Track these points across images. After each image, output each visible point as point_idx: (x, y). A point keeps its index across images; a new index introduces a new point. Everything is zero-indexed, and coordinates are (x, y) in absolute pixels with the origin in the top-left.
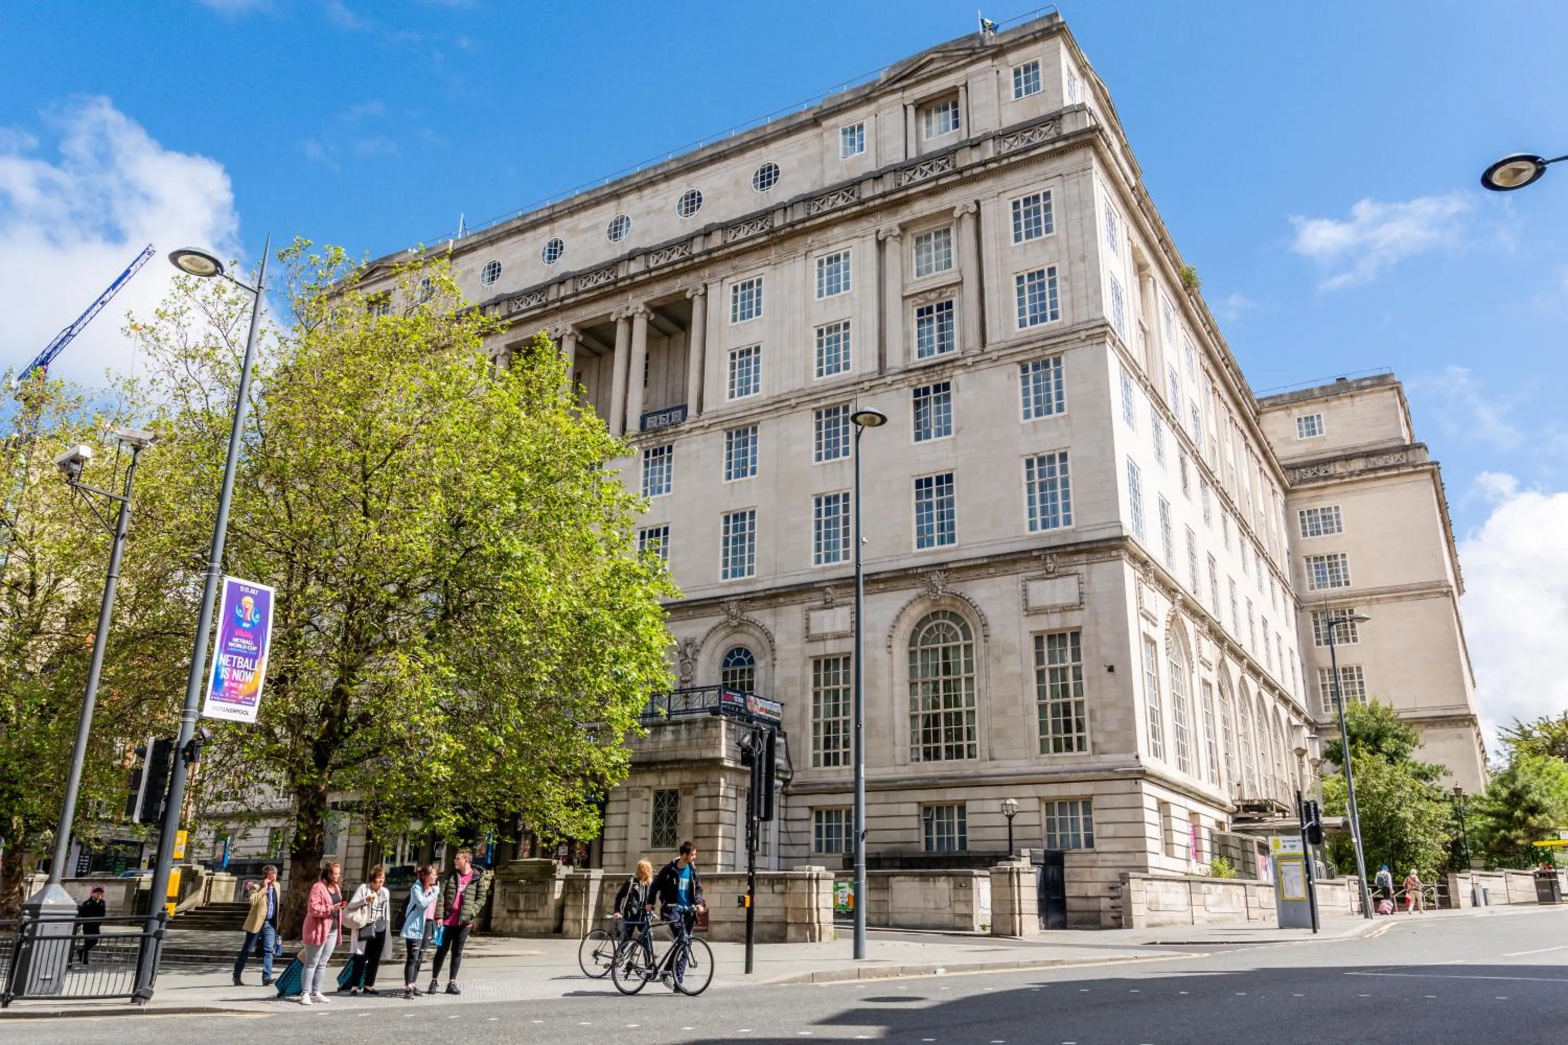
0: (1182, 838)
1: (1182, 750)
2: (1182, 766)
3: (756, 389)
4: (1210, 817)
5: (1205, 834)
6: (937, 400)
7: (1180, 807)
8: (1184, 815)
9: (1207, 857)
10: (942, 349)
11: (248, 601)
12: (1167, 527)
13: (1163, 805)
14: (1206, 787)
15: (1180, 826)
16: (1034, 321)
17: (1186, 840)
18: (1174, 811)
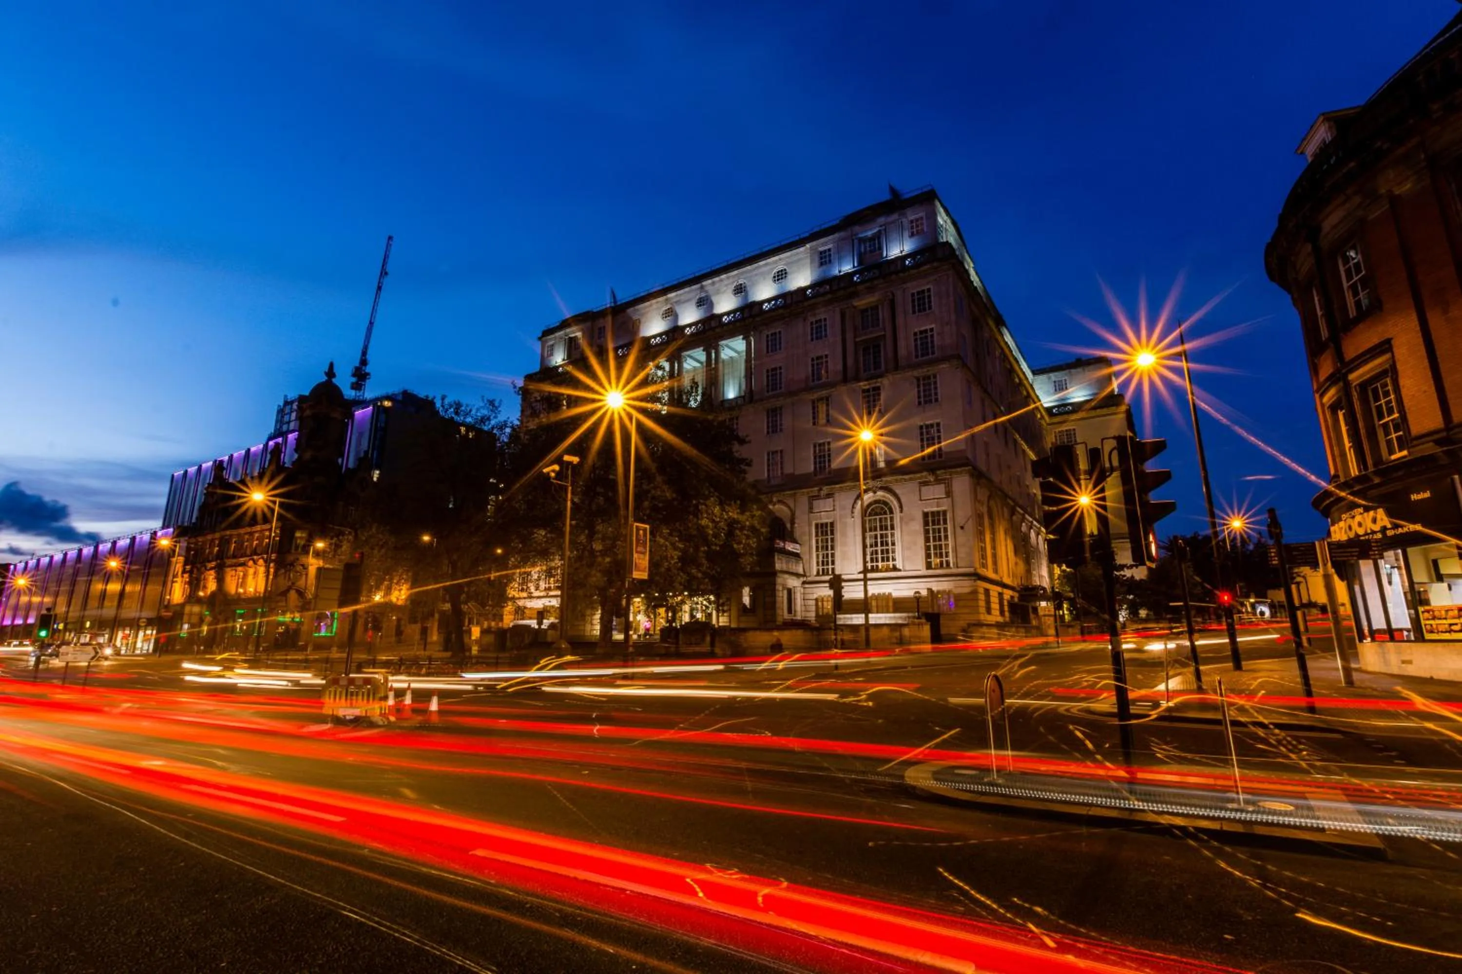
0: (995, 606)
1: (995, 563)
2: (996, 571)
3: (781, 388)
4: (1008, 594)
5: (1006, 603)
6: (874, 395)
7: (994, 590)
8: (996, 594)
9: (1007, 614)
10: (875, 369)
11: (641, 532)
12: (988, 455)
13: (987, 591)
14: (1007, 581)
15: (994, 599)
16: (922, 355)
17: (997, 606)
18: (992, 593)
